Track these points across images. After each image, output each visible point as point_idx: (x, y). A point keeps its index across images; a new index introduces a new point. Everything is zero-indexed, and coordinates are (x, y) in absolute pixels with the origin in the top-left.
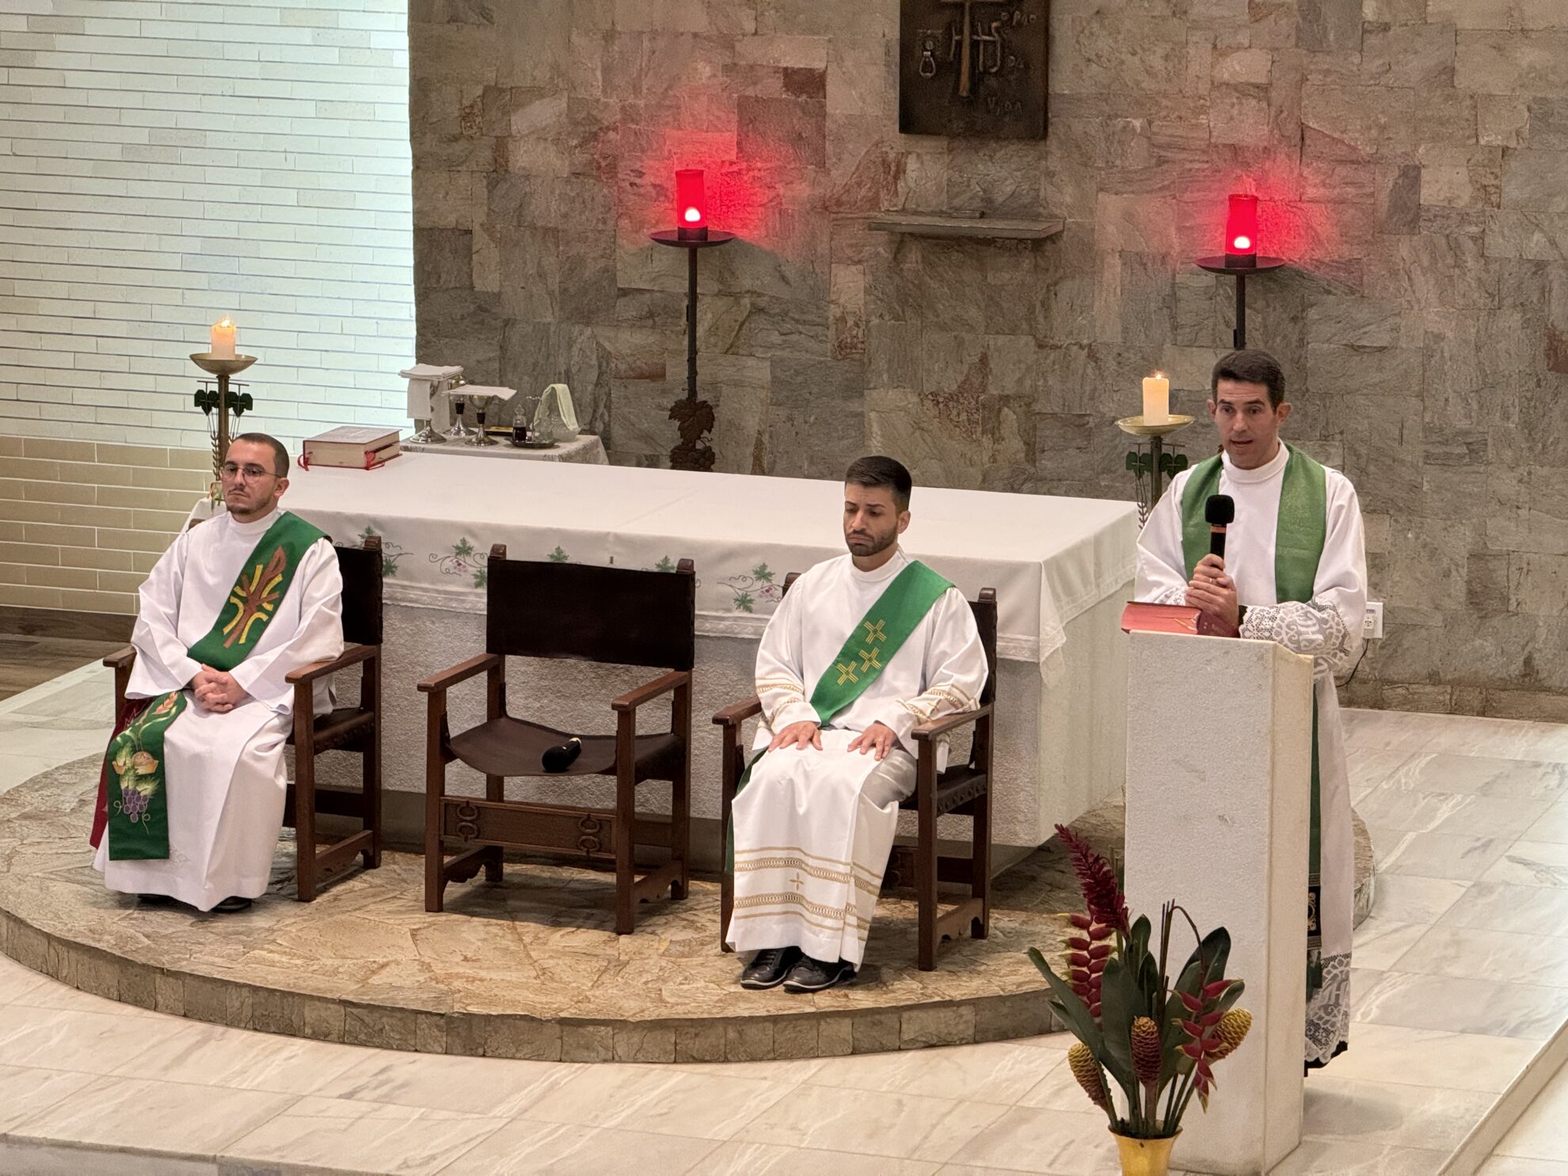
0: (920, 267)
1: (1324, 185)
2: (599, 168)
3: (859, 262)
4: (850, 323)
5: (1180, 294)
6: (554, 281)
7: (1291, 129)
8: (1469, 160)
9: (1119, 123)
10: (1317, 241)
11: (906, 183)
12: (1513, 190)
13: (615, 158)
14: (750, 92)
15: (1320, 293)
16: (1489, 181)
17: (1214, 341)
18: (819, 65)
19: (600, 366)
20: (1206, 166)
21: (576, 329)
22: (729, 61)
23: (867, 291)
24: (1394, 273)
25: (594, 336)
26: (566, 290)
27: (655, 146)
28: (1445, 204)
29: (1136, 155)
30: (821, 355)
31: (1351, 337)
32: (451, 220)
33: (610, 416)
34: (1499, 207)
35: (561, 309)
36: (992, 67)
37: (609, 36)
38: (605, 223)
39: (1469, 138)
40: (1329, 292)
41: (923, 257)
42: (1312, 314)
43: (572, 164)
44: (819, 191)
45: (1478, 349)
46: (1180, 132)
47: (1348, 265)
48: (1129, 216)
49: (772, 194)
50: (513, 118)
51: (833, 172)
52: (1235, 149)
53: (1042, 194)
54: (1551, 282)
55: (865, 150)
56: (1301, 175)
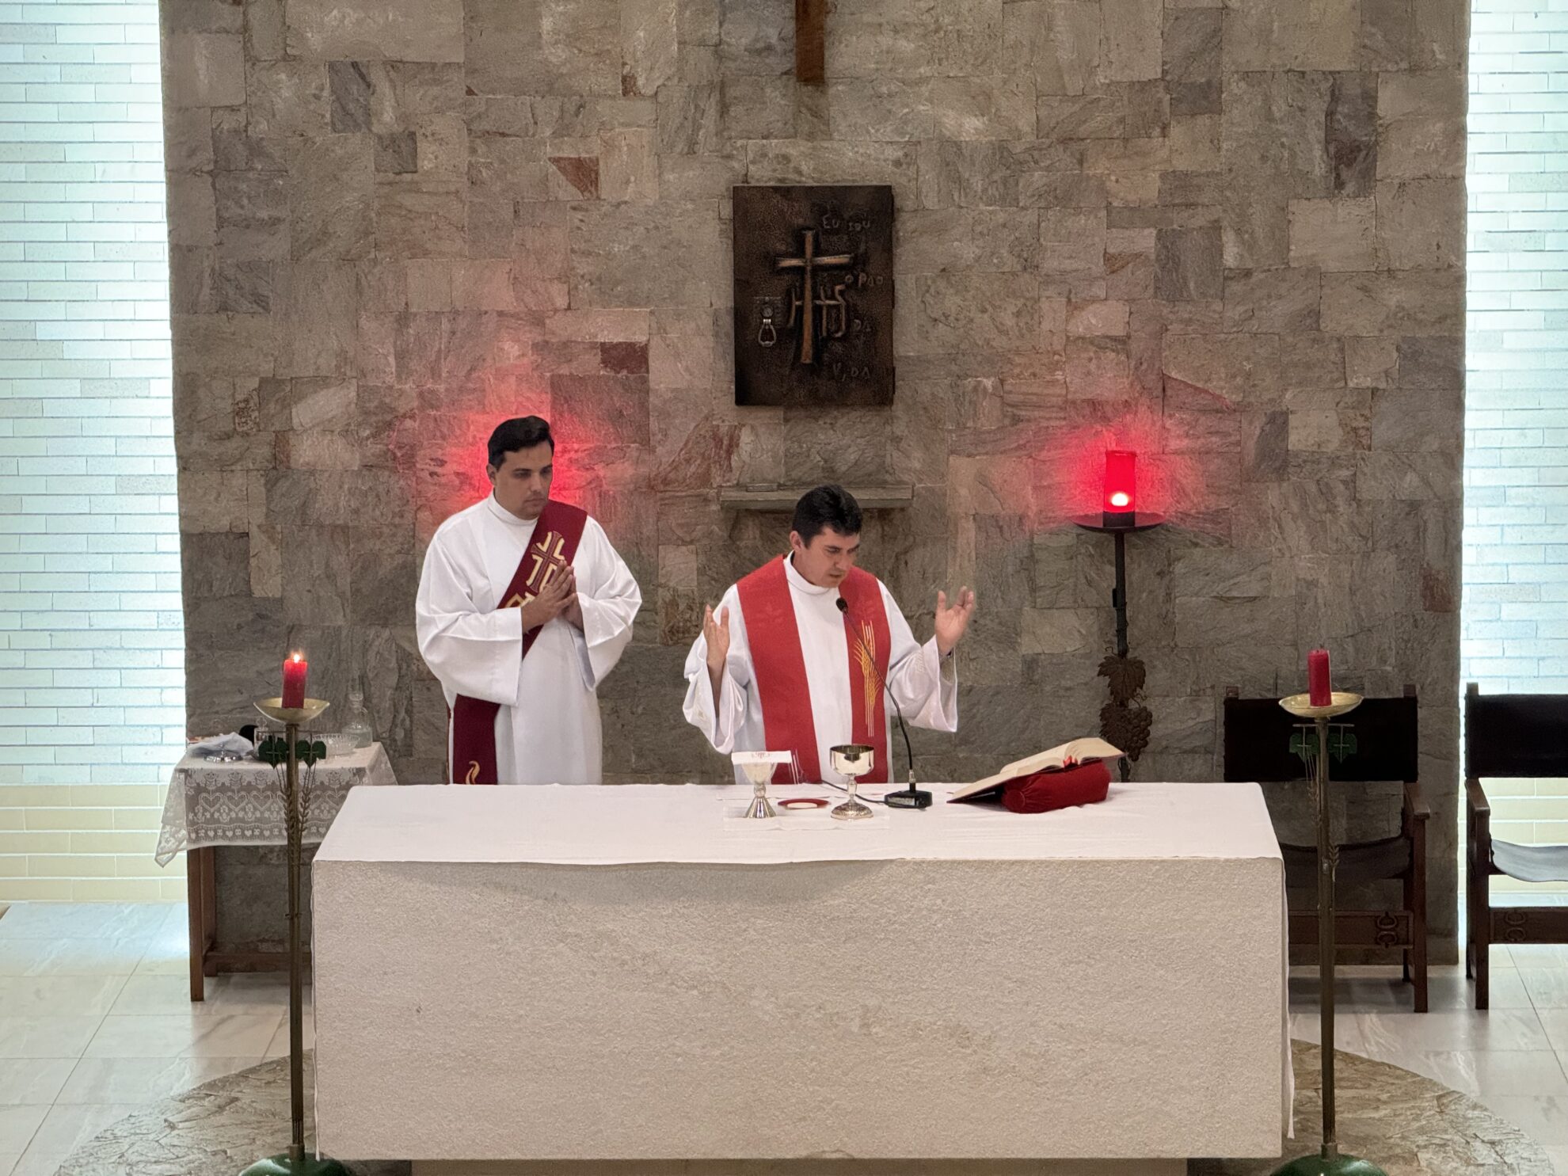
0: (759, 543)
1: (1187, 435)
2: (395, 458)
3: (691, 542)
4: (682, 607)
5: (1039, 555)
6: (345, 582)
7: (1152, 380)
8: (1338, 404)
9: (970, 382)
10: (1182, 493)
11: (739, 456)
12: (1384, 431)
13: (412, 447)
14: (564, 370)
15: (1185, 545)
16: (1360, 423)
17: (1075, 602)
18: (640, 338)
19: (400, 669)
20: (1064, 423)
21: (372, 633)
22: (539, 339)
23: (701, 571)
24: (1263, 522)
25: (392, 639)
26: (358, 590)
27: (458, 432)
28: (1315, 448)
29: (988, 416)
30: (649, 642)
31: (1220, 589)
32: (225, 523)
33: (411, 721)
34: (1370, 449)
35: (354, 611)
36: (837, 332)
37: (403, 319)
38: (402, 516)
39: (1337, 381)
40: (1196, 545)
41: (761, 532)
42: (1179, 568)
43: (364, 456)
44: (643, 470)
45: (1352, 593)
46: (1035, 390)
47: (1215, 516)
48: (982, 480)
49: (589, 475)
50: (294, 410)
51: (659, 450)
52: (1094, 404)
53: (888, 460)
54: (1425, 522)
55: (693, 425)
56: (1164, 427)
